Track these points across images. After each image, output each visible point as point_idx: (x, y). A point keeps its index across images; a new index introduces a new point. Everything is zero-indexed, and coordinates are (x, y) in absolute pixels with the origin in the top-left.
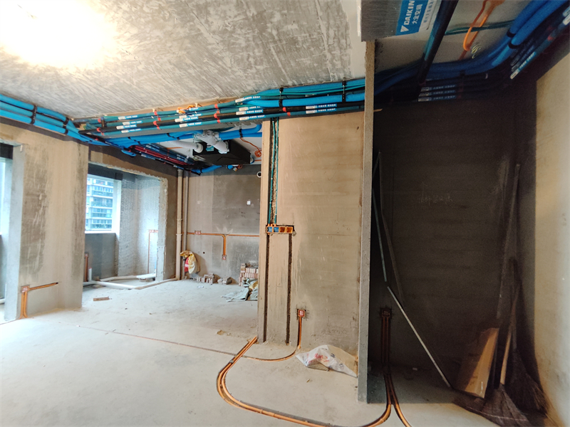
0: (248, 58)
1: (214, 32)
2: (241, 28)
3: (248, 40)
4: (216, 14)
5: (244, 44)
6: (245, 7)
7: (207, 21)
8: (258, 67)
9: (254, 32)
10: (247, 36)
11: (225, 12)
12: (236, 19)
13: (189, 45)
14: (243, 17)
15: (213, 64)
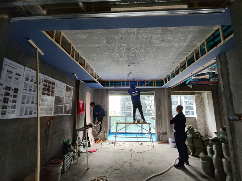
0: (180, 39)
1: (160, 43)
2: (164, 36)
3: (171, 36)
4: (154, 40)
5: (172, 38)
6: (156, 33)
7: (155, 43)
8: (189, 37)
9: (168, 33)
10: (169, 36)
11: (154, 38)
12: (159, 36)
13: (160, 50)
14: (160, 35)
15: (172, 49)
